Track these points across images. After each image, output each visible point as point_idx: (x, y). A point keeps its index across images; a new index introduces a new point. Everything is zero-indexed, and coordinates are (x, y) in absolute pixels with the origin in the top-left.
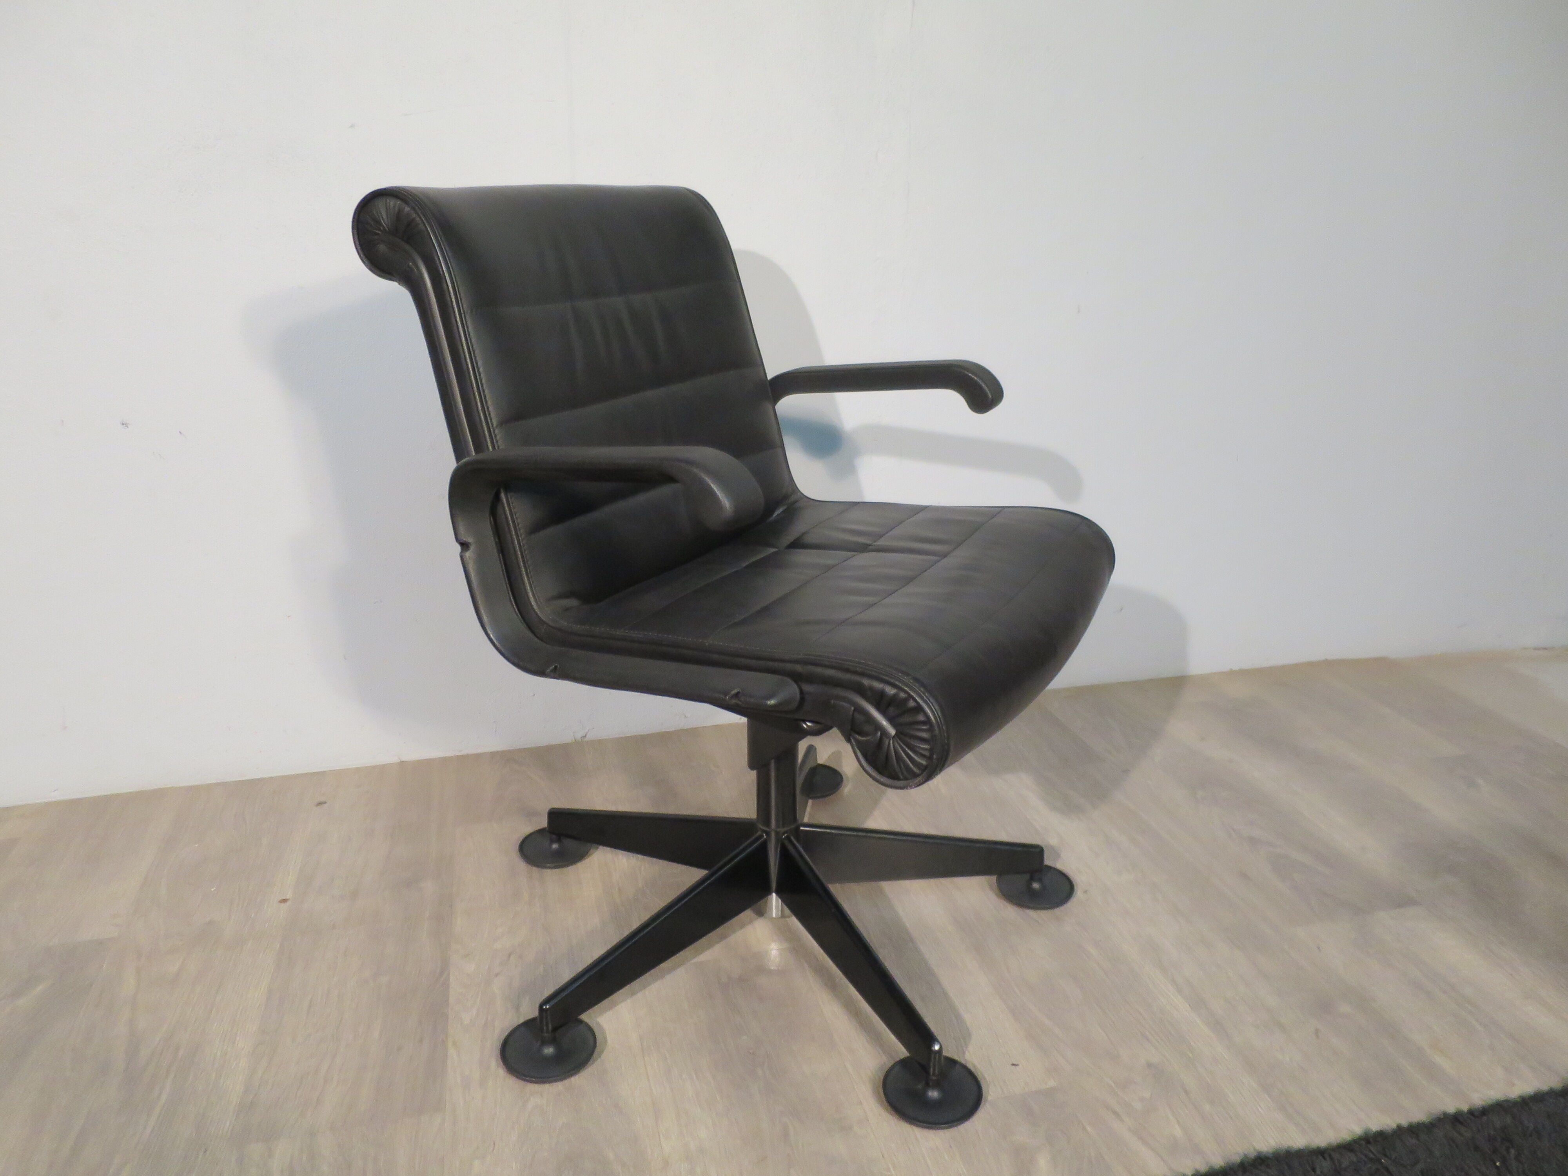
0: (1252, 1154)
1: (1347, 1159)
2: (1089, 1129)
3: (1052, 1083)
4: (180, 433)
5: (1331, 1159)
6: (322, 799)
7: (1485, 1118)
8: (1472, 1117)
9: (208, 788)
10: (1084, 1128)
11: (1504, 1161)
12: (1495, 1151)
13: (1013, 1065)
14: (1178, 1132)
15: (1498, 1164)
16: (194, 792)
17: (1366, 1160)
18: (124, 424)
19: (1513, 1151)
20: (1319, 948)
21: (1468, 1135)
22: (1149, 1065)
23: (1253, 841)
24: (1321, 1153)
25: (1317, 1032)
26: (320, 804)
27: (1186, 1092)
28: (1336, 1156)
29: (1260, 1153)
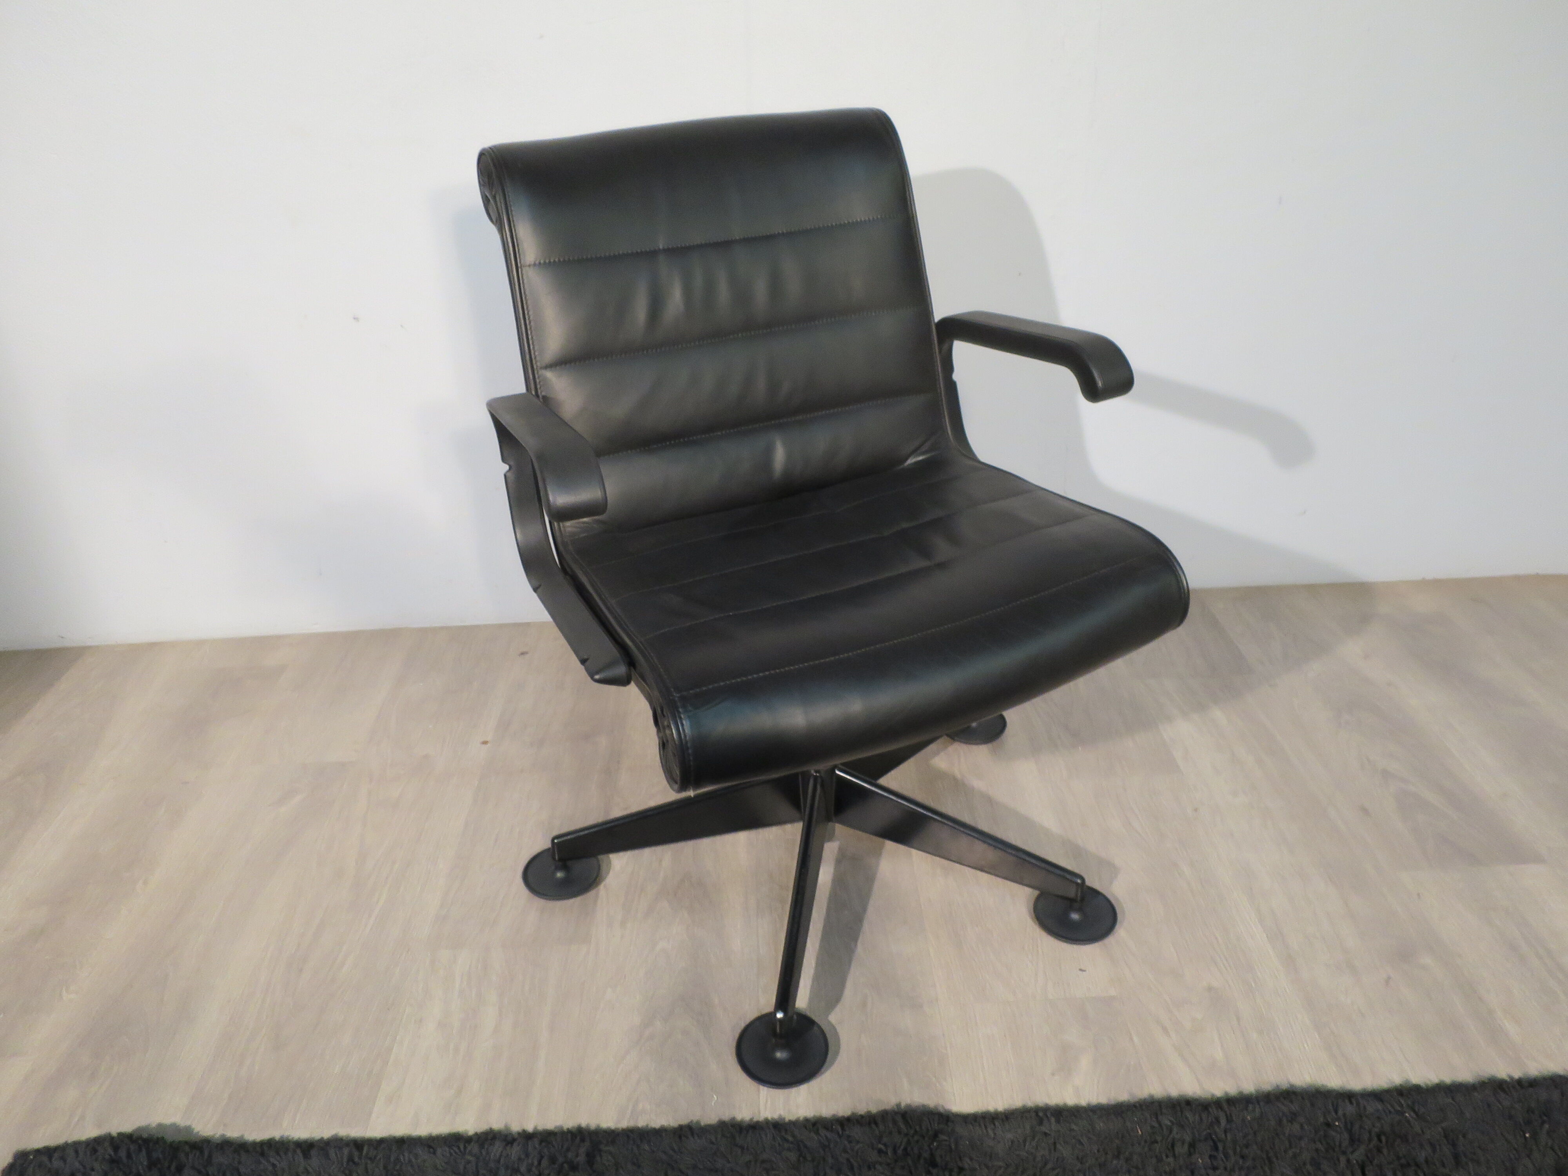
0: (1285, 1086)
1: (1372, 1107)
2: (1135, 1039)
3: (1113, 992)
4: (401, 326)
5: (1358, 1104)
6: (525, 650)
7: (1531, 1090)
8: (1517, 1087)
9: (434, 631)
10: (1131, 1039)
11: (1534, 1135)
12: (1528, 1122)
13: (1081, 970)
14: (1219, 1055)
15: (1527, 1135)
16: (424, 632)
17: (1392, 1110)
18: (356, 319)
19: (1547, 1126)
20: (1418, 895)
21: (1507, 1103)
22: (1210, 989)
23: (1386, 774)
24: (1349, 1096)
25: (1388, 980)
26: (523, 654)
27: (1238, 1019)
28: (1362, 1102)
29: (1292, 1086)
